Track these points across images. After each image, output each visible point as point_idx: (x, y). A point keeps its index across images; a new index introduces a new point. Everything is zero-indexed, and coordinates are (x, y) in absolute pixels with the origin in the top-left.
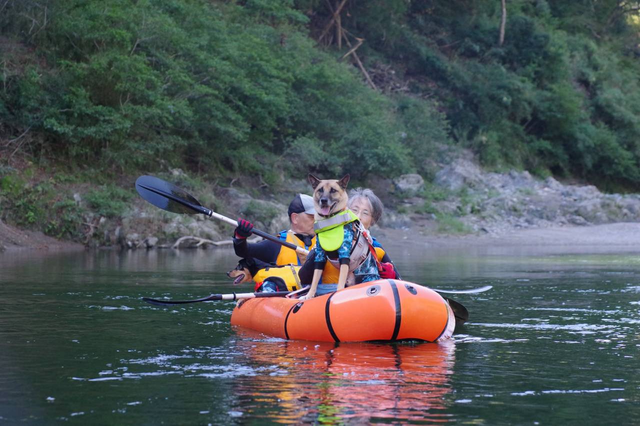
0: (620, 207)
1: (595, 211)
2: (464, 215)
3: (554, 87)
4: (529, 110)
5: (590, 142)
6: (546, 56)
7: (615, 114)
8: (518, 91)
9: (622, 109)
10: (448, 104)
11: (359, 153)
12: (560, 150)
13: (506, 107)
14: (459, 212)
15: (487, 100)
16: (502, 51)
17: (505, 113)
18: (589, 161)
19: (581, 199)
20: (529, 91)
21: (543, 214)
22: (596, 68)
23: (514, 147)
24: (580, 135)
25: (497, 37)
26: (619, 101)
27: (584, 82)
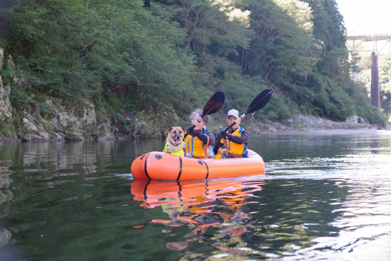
0: (337, 126)
1: (331, 126)
2: (303, 127)
3: (320, 93)
4: (313, 99)
5: (329, 108)
6: (317, 84)
7: (335, 100)
8: (311, 94)
9: (338, 98)
10: (292, 98)
11: (281, 114)
12: (321, 110)
13: (307, 98)
14: (302, 127)
15: (302, 97)
16: (306, 83)
17: (307, 100)
18: (329, 113)
19: (328, 124)
20: (313, 94)
21: (320, 127)
22: (330, 87)
23: (309, 109)
24: (327, 106)
25: (305, 79)
26: (337, 96)
27: (327, 91)
